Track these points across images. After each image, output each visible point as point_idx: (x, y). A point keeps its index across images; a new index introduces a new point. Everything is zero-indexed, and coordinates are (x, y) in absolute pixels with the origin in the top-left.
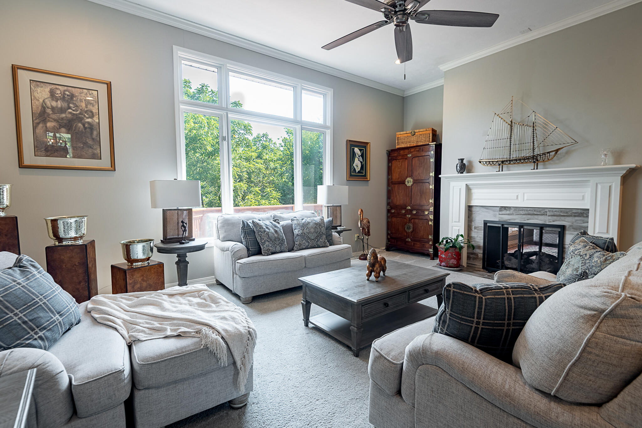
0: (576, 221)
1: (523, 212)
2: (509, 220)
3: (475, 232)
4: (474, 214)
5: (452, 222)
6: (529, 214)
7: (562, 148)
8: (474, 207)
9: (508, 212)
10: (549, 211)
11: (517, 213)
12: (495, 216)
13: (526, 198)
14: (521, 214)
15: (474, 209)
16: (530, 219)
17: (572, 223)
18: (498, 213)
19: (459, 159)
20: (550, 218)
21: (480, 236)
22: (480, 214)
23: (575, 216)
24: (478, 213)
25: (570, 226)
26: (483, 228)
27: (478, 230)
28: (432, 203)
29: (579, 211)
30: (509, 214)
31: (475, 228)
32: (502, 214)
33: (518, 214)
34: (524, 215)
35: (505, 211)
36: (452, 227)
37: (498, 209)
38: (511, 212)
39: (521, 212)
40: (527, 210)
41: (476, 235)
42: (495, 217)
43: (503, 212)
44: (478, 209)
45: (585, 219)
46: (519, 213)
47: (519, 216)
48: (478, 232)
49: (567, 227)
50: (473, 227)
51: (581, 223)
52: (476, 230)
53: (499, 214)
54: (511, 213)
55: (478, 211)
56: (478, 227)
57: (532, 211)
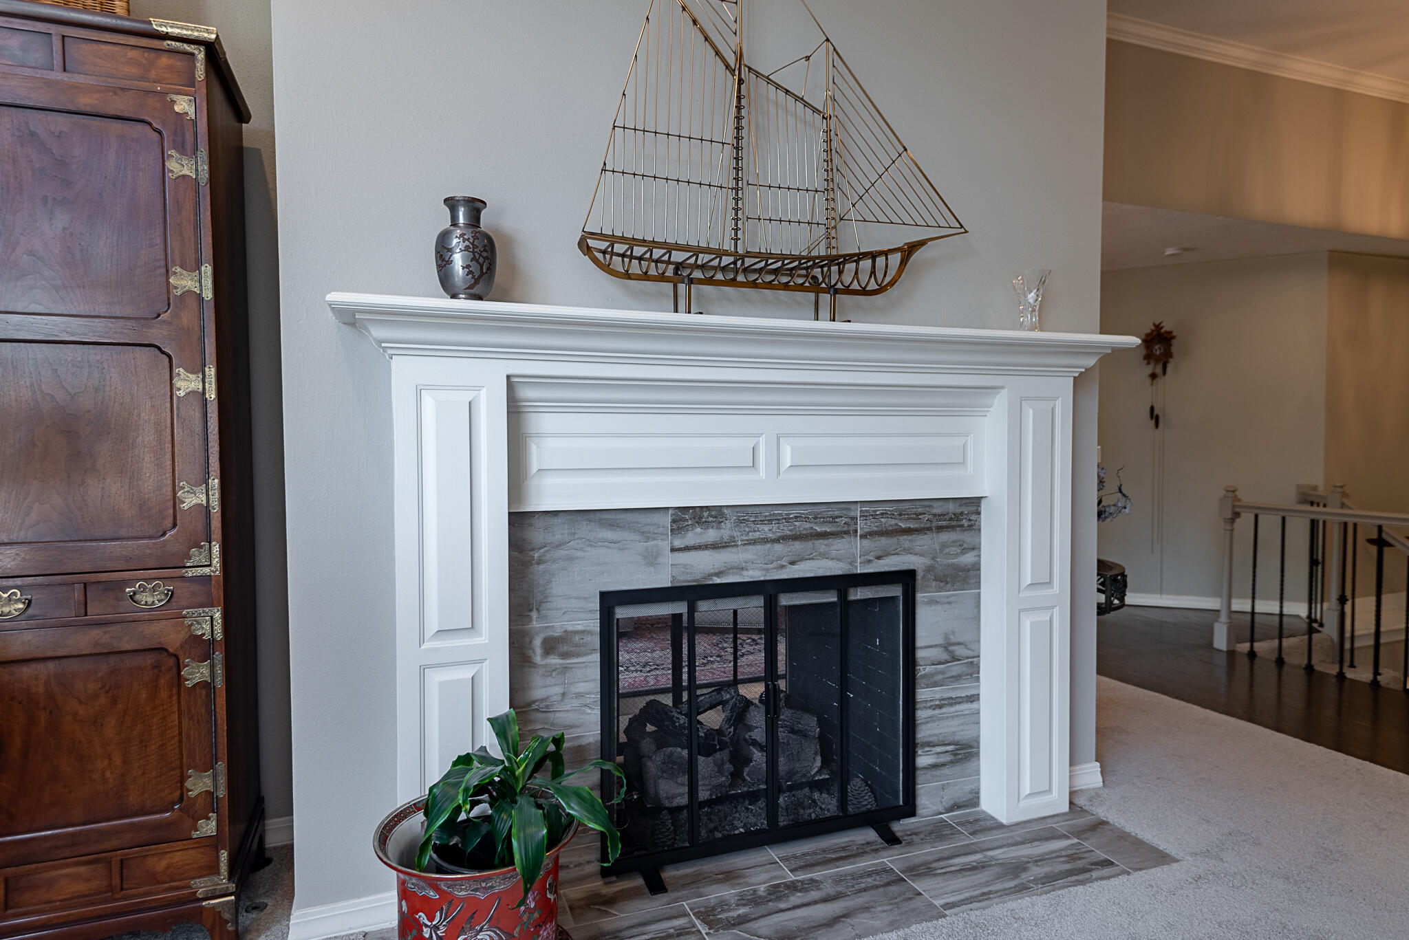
0: (944, 546)
1: (774, 526)
2: (718, 574)
3: (550, 671)
4: (540, 562)
5: (422, 641)
6: (795, 538)
7: (922, 243)
8: (538, 522)
9: (712, 535)
10: (864, 516)
11: (751, 536)
12: (651, 559)
13: (787, 461)
14: (765, 541)
15: (537, 535)
16: (802, 559)
17: (933, 559)
18: (665, 545)
19: (451, 203)
20: (866, 542)
21: (581, 687)
22: (571, 559)
23: (940, 529)
24: (561, 553)
25: (930, 569)
26: (596, 642)
27: (565, 655)
28: (207, 509)
29: (951, 508)
30: (715, 546)
31: (550, 646)
32: (687, 549)
33: (754, 542)
34: (777, 541)
35: (698, 530)
36: (423, 669)
37: (667, 520)
38: (726, 531)
39: (766, 528)
40: (787, 520)
41: (558, 690)
42: (652, 564)
43: (690, 534)
44: (559, 532)
45: (967, 537)
46: (757, 535)
47: (759, 547)
48: (565, 669)
49: (919, 576)
50: (537, 643)
51: (957, 555)
52: (554, 660)
53: (673, 550)
54: (726, 538)
55: (559, 546)
56: (566, 637)
57: (807, 519)
